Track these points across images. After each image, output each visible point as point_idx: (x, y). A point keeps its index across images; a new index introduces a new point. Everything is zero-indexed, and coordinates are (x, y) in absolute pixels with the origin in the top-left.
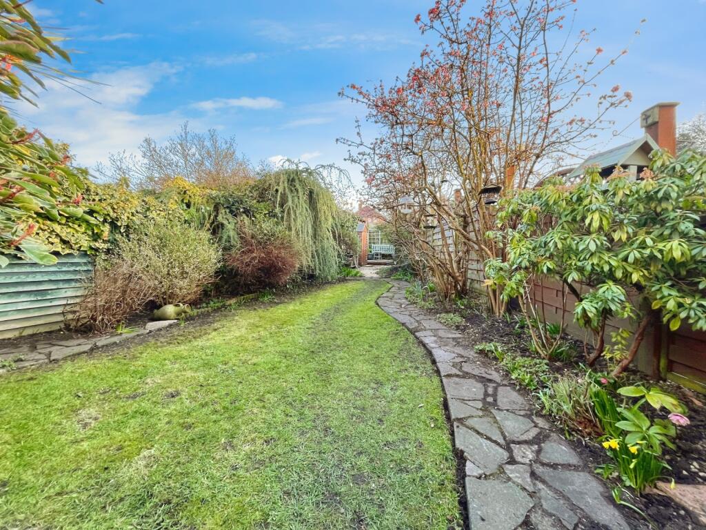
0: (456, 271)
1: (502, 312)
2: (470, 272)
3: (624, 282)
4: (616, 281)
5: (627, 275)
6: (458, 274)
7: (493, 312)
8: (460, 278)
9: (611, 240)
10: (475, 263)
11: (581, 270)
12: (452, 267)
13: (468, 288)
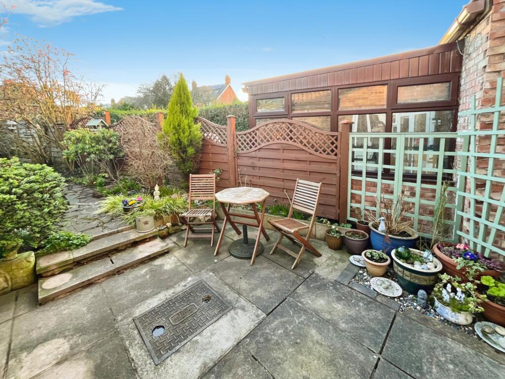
0: (44, 153)
1: (73, 168)
2: (52, 153)
3: (95, 154)
4: (94, 154)
5: (95, 152)
6: (45, 155)
7: (69, 169)
8: (47, 157)
9: (91, 146)
10: (55, 149)
11: (87, 152)
12: (41, 152)
13: (53, 161)
